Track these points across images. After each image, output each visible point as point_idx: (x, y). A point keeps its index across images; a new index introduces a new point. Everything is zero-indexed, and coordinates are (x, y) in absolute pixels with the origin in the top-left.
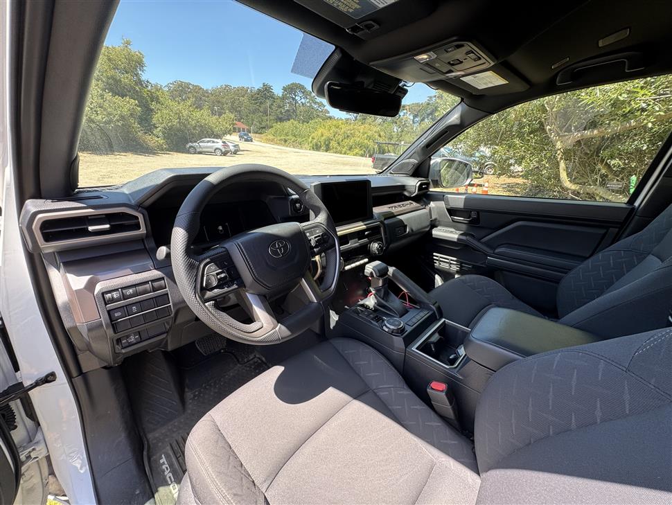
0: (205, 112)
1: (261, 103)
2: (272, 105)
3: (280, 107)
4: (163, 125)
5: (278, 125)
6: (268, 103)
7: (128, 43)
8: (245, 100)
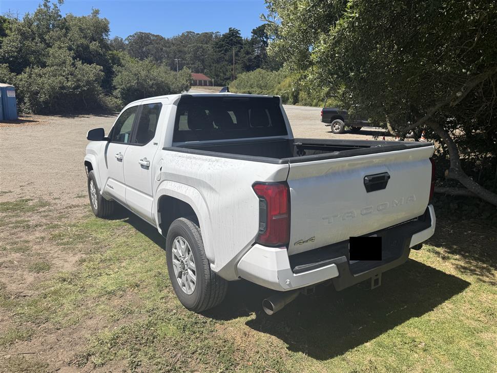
0: (163, 68)
1: (226, 51)
2: (239, 51)
3: (248, 53)
4: (122, 87)
5: (243, 76)
6: (234, 50)
7: (97, 12)
8: (209, 47)
